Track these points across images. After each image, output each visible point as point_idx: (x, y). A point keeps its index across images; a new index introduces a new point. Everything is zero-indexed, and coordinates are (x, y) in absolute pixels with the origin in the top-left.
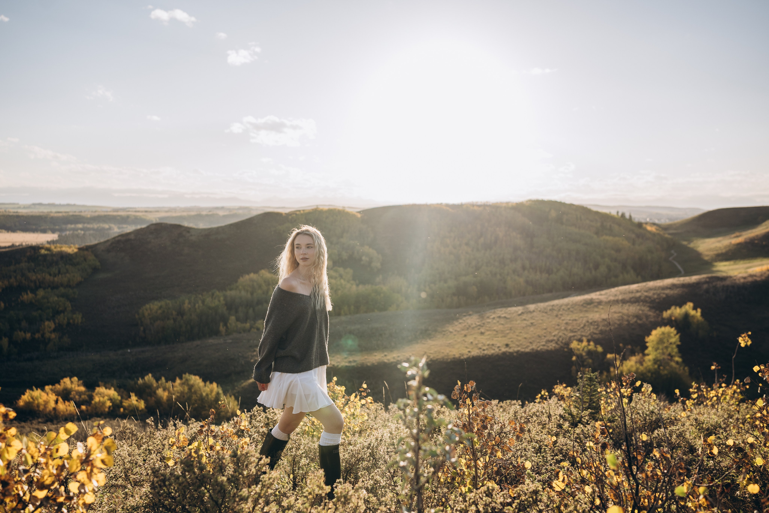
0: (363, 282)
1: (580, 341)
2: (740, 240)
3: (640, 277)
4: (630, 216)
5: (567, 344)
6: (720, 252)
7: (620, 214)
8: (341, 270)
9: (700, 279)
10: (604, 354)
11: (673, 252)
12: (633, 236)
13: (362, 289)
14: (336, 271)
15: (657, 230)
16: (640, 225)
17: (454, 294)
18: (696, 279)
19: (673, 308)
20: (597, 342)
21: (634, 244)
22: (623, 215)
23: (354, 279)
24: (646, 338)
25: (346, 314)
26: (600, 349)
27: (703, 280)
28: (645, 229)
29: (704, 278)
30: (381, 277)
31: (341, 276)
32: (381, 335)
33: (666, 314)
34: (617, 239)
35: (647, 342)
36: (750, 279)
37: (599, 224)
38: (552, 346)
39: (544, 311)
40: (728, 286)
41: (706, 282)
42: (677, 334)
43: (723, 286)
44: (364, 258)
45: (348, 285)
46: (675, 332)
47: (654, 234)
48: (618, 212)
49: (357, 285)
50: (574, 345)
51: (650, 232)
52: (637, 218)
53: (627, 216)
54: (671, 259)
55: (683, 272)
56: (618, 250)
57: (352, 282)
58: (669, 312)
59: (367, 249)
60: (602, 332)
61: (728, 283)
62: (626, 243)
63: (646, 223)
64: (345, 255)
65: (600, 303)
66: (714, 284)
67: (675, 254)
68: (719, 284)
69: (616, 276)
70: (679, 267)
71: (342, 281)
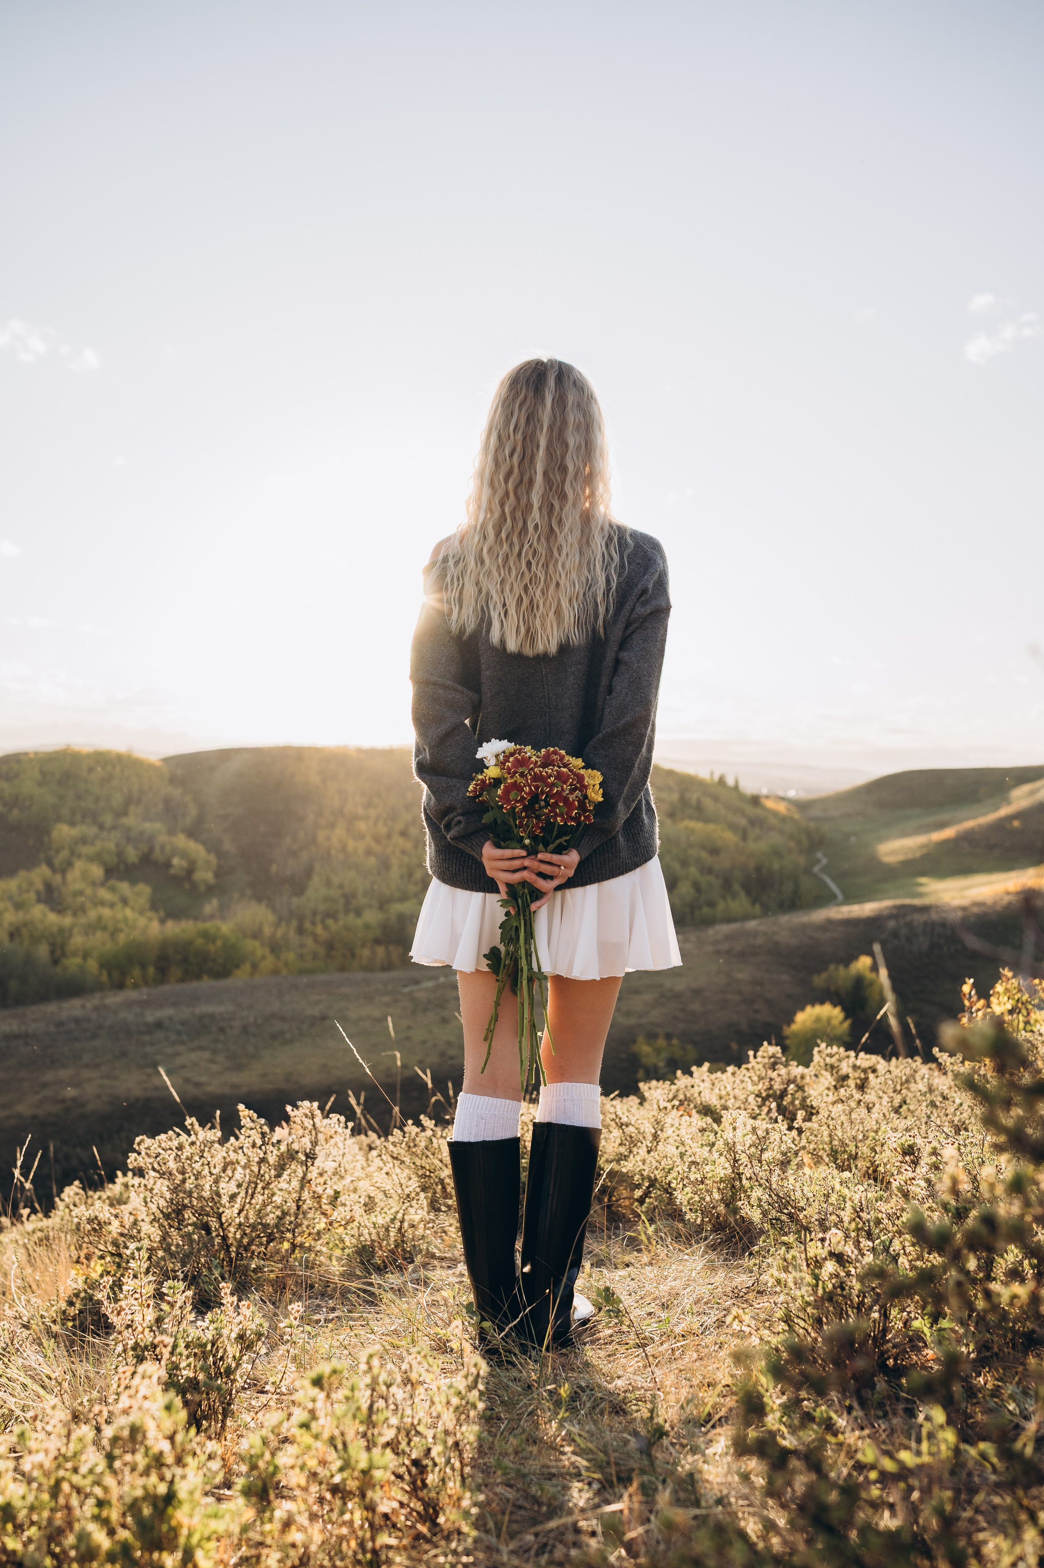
0: (173, 914)
1: (652, 1036)
2: (949, 833)
3: (757, 908)
4: (737, 782)
6: (910, 856)
7: (716, 778)
8: (124, 887)
9: (881, 910)
11: (819, 855)
12: (743, 822)
13: (175, 929)
14: (113, 889)
15: (788, 810)
16: (755, 800)
17: (377, 941)
18: (872, 911)
19: (832, 967)
20: (685, 1038)
21: (744, 838)
22: (722, 781)
23: (154, 907)
24: (785, 1028)
25: (136, 986)
26: (692, 1053)
27: (886, 912)
28: (765, 809)
29: (887, 908)
30: (215, 902)
31: (125, 901)
32: (222, 1030)
33: (819, 981)
34: (711, 827)
35: (787, 1038)
36: (976, 910)
37: (675, 797)
40: (933, 924)
41: (891, 916)
42: (846, 1018)
43: (925, 923)
44: (176, 861)
45: (142, 922)
46: (841, 1016)
47: (784, 819)
48: (712, 773)
49: (162, 921)
50: (640, 1045)
51: (775, 814)
52: (749, 787)
53: (730, 782)
54: (816, 869)
55: (840, 897)
56: (715, 851)
57: (150, 914)
58: (824, 975)
59: (181, 841)
60: (693, 1018)
61: (934, 916)
62: (729, 837)
63: (767, 797)
64: (132, 854)
66: (908, 919)
67: (824, 861)
68: (918, 918)
69: (712, 904)
70: (833, 887)
71: (128, 912)
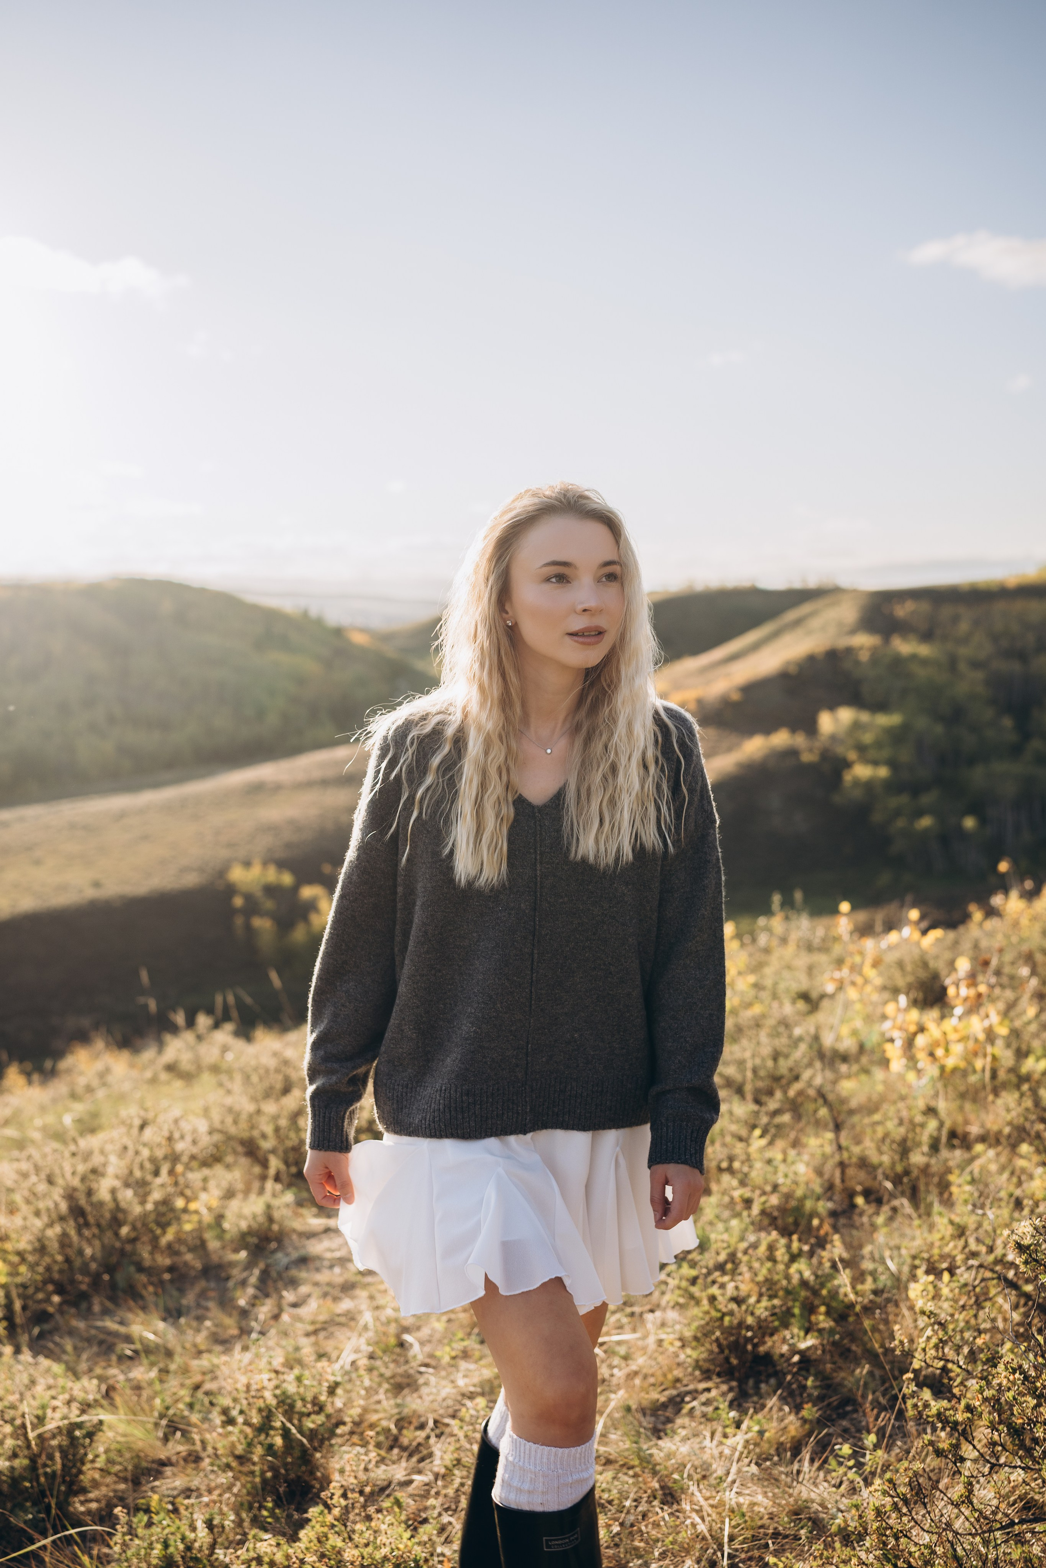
1: (247, 864)
4: (320, 616)
5: (222, 872)
10: (296, 888)
12: (328, 654)
16: (338, 632)
20: (282, 865)
21: (330, 669)
22: (306, 613)
26: (287, 879)
28: (349, 641)
34: (297, 658)
38: (191, 880)
39: (168, 808)
47: (366, 651)
50: (237, 875)
51: (358, 646)
52: (334, 616)
53: (314, 614)
56: (301, 682)
60: (288, 845)
62: (315, 668)
65: (277, 788)
69: (300, 732)
